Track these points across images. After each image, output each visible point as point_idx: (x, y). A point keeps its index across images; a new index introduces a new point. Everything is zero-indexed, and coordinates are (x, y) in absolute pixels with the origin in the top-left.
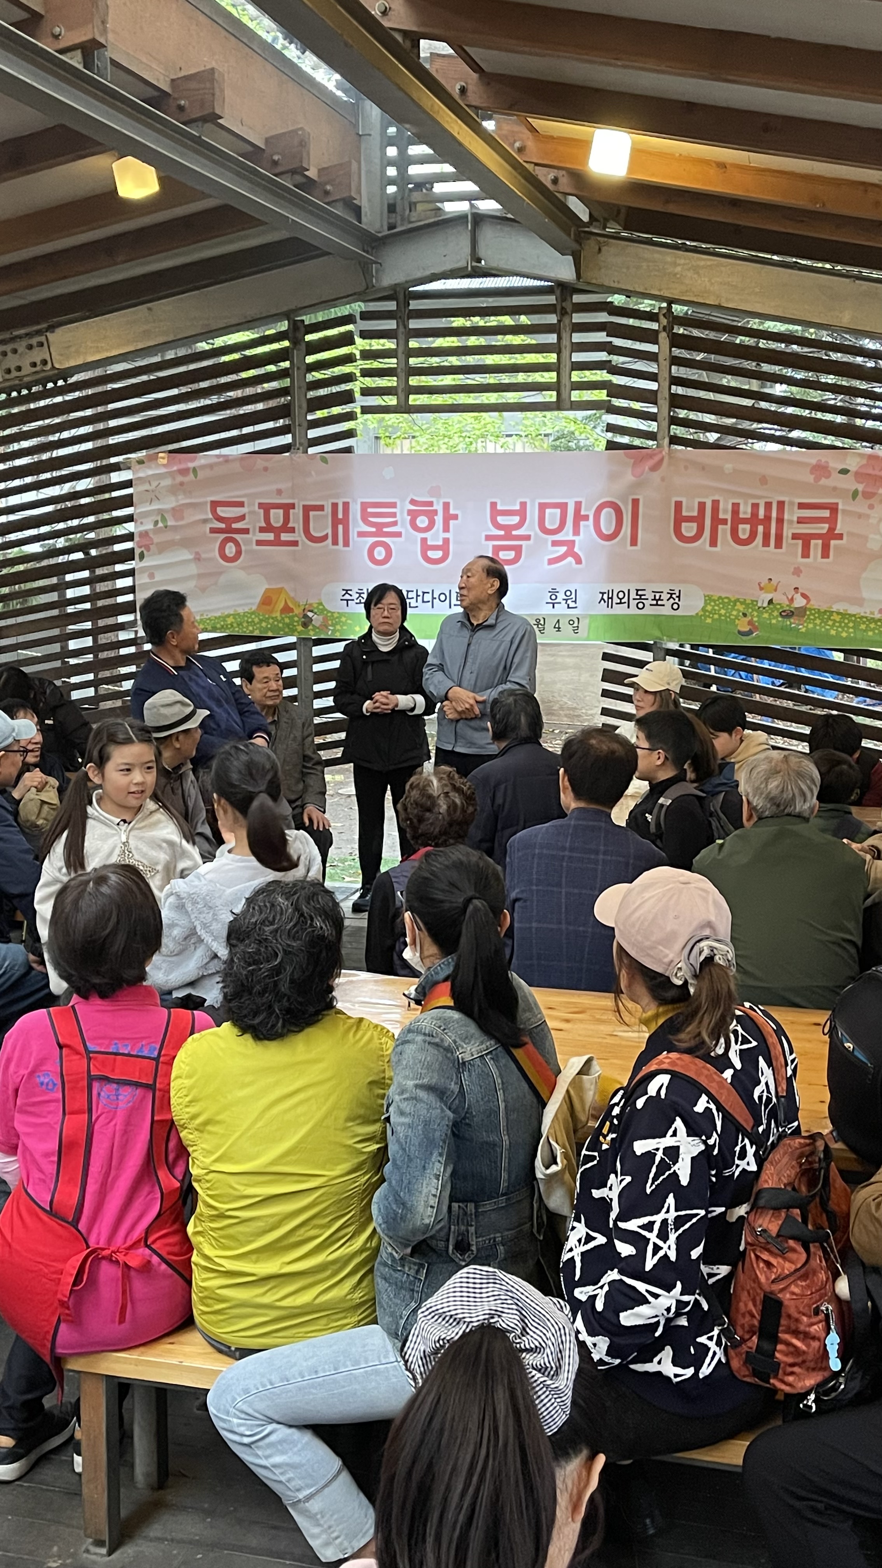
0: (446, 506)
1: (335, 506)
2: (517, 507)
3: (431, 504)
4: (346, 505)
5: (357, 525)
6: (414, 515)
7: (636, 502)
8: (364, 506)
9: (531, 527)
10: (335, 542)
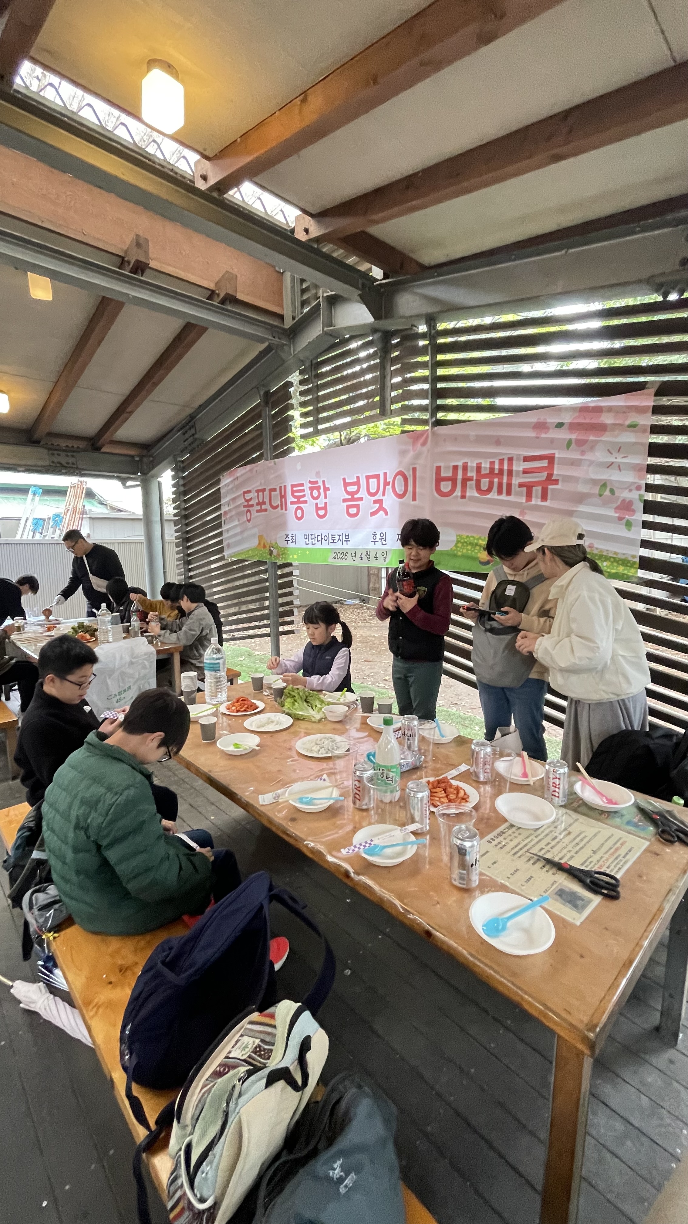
0: (324, 482)
1: (281, 488)
2: (355, 480)
3: (317, 482)
4: (285, 487)
5: (290, 498)
6: (312, 489)
7: (414, 470)
8: (293, 486)
9: (363, 493)
10: (282, 509)
